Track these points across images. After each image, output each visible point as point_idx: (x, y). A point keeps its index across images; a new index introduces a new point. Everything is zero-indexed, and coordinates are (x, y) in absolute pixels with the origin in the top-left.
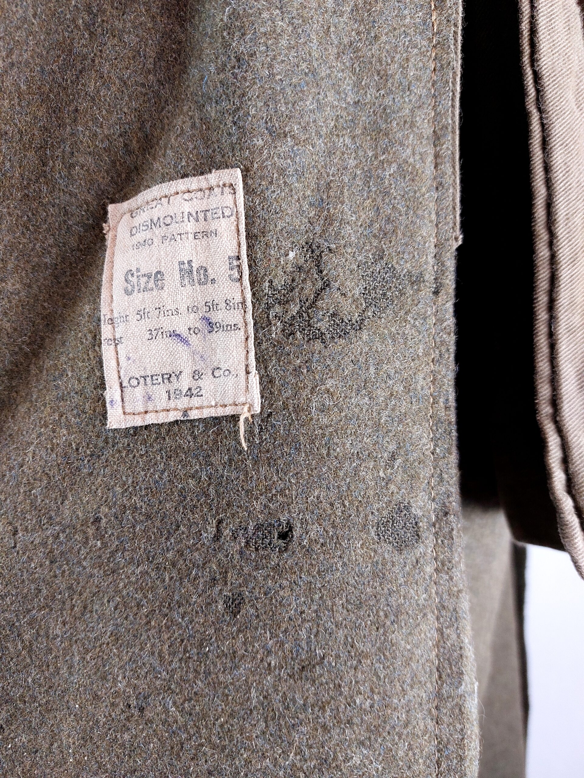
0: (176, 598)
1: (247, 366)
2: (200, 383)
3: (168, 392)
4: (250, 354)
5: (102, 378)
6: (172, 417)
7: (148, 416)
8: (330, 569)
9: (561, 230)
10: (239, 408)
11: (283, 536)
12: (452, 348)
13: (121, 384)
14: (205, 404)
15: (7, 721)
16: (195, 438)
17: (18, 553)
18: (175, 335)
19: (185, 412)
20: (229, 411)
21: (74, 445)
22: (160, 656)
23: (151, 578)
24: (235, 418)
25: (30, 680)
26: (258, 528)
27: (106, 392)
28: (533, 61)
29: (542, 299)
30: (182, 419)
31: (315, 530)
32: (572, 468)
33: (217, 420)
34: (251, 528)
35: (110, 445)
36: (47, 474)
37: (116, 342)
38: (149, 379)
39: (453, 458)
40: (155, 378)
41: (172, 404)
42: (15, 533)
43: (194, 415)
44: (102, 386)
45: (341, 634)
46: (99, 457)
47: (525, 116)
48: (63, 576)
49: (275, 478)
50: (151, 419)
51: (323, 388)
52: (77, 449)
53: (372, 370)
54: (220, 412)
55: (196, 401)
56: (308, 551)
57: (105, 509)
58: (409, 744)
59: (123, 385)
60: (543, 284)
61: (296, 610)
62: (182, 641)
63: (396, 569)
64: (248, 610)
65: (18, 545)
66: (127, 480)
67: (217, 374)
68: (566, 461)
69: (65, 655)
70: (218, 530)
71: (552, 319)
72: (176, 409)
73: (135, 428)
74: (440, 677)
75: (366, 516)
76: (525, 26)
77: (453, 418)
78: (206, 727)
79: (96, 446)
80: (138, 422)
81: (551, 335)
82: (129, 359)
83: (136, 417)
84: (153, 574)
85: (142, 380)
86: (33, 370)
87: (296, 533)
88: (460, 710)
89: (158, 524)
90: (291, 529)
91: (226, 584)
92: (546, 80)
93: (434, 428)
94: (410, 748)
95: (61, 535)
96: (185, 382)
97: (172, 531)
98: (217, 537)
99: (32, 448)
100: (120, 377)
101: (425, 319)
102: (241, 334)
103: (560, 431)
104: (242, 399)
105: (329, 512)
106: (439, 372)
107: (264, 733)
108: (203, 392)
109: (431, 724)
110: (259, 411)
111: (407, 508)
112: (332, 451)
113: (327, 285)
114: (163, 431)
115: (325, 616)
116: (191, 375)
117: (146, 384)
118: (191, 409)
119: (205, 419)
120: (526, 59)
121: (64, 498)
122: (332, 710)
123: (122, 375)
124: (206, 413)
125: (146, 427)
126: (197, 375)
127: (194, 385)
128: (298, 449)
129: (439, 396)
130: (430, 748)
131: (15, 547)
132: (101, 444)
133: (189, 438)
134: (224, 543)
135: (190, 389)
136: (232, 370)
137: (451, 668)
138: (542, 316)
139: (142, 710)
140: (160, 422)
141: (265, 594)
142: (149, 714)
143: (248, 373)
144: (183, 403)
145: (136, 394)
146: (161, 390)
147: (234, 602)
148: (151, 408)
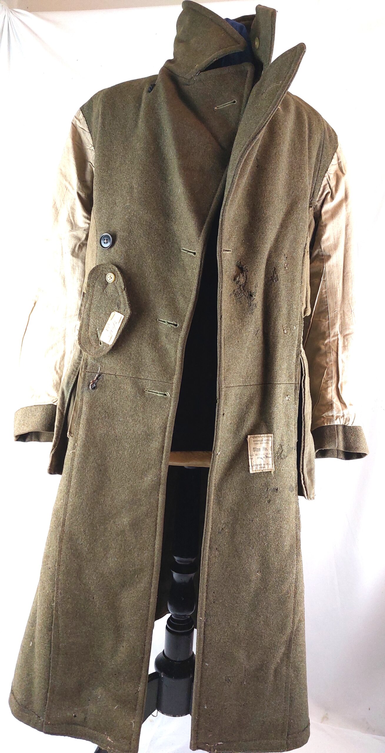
4: (273, 462)
5: (249, 465)
7: (257, 471)
8: (283, 495)
9: (306, 441)
14: (266, 469)
18: (261, 458)
20: (270, 470)
22: (256, 511)
24: (271, 472)
26: (273, 489)
27: (250, 467)
28: (304, 413)
29: (302, 452)
30: (262, 472)
31: (281, 489)
32: (305, 480)
37: (251, 459)
40: (258, 465)
45: (284, 505)
47: (302, 422)
49: (276, 481)
51: (283, 466)
54: (269, 471)
56: (280, 492)
60: (302, 449)
61: (278, 502)
62: (260, 508)
64: (271, 502)
67: (268, 464)
68: (304, 479)
70: (267, 489)
71: (303, 455)
72: (261, 470)
75: (287, 487)
76: (303, 407)
78: (263, 522)
80: (255, 472)
81: (303, 458)
82: (253, 462)
85: (256, 465)
87: (279, 489)
90: (278, 489)
91: (268, 498)
92: (305, 417)
96: (262, 466)
99: (234, 476)
100: (252, 465)
102: (271, 458)
103: (303, 474)
104: (272, 469)
105: (283, 486)
108: (265, 467)
110: (274, 470)
111: (292, 486)
112: (283, 477)
113: (283, 451)
114: (259, 474)
115: (282, 502)
118: (264, 470)
120: (302, 412)
122: (282, 518)
124: (266, 471)
126: (264, 465)
128: (280, 476)
132: (249, 476)
133: (263, 475)
134: (268, 492)
136: (270, 464)
138: (302, 454)
139: (252, 521)
140: (259, 472)
141: (274, 499)
143: (272, 464)
145: (254, 468)
146: (259, 467)
147: (269, 502)
148: (257, 470)
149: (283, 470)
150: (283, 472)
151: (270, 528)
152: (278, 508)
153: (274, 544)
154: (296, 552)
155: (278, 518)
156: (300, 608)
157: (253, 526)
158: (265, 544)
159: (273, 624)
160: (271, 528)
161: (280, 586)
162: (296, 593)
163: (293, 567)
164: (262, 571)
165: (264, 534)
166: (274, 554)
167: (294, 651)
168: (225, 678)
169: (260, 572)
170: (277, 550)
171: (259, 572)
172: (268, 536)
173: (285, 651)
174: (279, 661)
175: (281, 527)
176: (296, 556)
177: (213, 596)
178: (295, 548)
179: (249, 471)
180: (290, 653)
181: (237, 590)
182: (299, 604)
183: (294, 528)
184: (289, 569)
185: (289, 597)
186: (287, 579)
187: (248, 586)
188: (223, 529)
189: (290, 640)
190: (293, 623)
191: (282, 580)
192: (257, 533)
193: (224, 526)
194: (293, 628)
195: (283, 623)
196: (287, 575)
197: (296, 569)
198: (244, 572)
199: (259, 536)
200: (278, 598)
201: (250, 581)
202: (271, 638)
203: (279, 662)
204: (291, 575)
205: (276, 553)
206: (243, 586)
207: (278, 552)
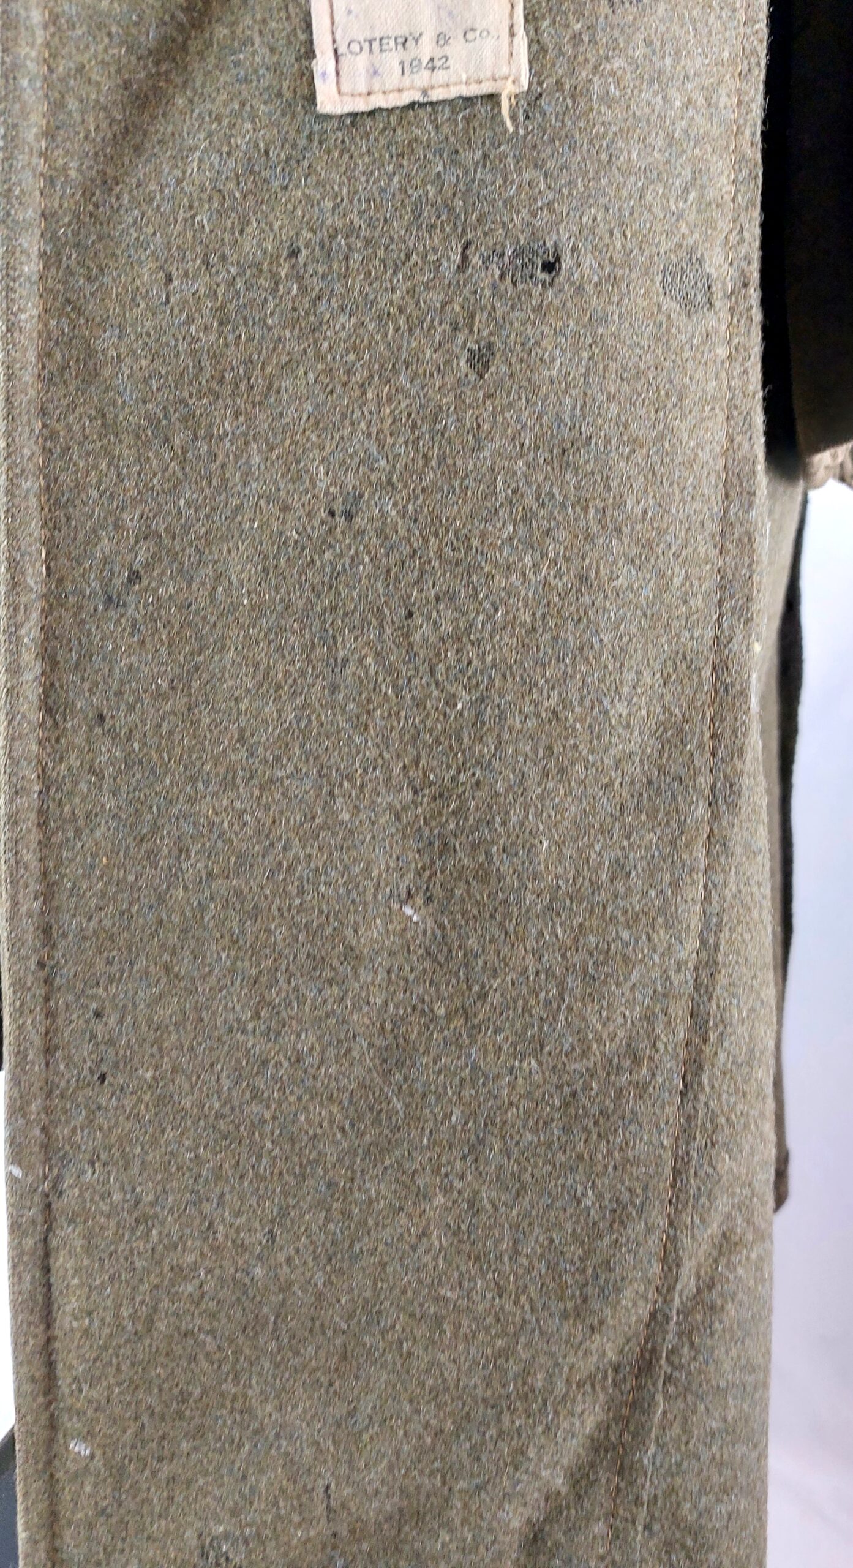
0: (405, 355)
1: (512, 27)
2: (448, 51)
3: (402, 63)
4: (516, 8)
5: (310, 42)
6: (405, 99)
7: (372, 97)
8: (604, 319)
10: (499, 83)
11: (549, 267)
12: (763, 63)
13: (336, 51)
14: (453, 79)
15: (147, 564)
16: (437, 127)
17: (172, 311)
19: (425, 92)
20: (486, 88)
21: (262, 145)
22: (378, 439)
23: (368, 331)
24: (492, 98)
25: (182, 502)
26: (516, 255)
27: (314, 62)
30: (421, 100)
33: (469, 101)
34: (509, 251)
35: (316, 143)
36: (220, 191)
38: (376, 45)
39: (756, 214)
40: (385, 41)
41: (407, 81)
42: (169, 279)
43: (436, 95)
44: (310, 54)
45: (614, 409)
46: (298, 162)
48: (237, 345)
49: (542, 186)
50: (379, 101)
51: (608, 67)
52: (267, 153)
53: (668, 61)
55: (440, 76)
56: (579, 293)
57: (306, 234)
58: (687, 572)
59: (340, 52)
61: (560, 371)
62: (409, 415)
63: (682, 338)
64: (497, 368)
65: (172, 300)
66: (341, 190)
67: (470, 36)
69: (237, 458)
70: (464, 258)
72: (412, 87)
73: (354, 115)
74: (727, 496)
75: (651, 257)
77: (759, 157)
78: (436, 534)
79: (294, 146)
80: (362, 106)
82: (350, 12)
83: (358, 99)
84: (371, 327)
85: (366, 46)
86: (194, 46)
87: (566, 262)
88: (749, 539)
89: (381, 253)
90: (558, 259)
91: (471, 331)
93: (737, 167)
94: (687, 577)
95: (238, 280)
96: (426, 49)
97: (399, 263)
98: (463, 266)
99: (198, 154)
100: (334, 42)
101: (734, 11)
104: (505, 70)
105: (607, 240)
106: (746, 93)
107: (511, 539)
108: (450, 62)
109: (713, 553)
110: (526, 88)
111: (700, 261)
112: (614, 159)
114: (393, 119)
116: (435, 40)
117: (371, 50)
118: (433, 88)
119: (453, 100)
121: (245, 223)
122: (597, 511)
123: (338, 37)
124: (452, 93)
125: (371, 113)
126: (442, 39)
127: (438, 53)
128: (573, 149)
129: (745, 124)
130: (710, 583)
131: (168, 301)
132: (302, 143)
133: (429, 127)
134: (471, 275)
135: (432, 60)
136: (492, 29)
137: (741, 485)
140: (390, 105)
141: (523, 344)
142: (359, 522)
143: (512, 35)
144: (423, 78)
145: (357, 65)
146: (392, 60)
147: (481, 360)
148: (376, 87)
149: (607, 99)
150: (608, 116)
151: (490, 577)
152: (560, 421)
153: (529, 709)
154: (704, 780)
155: (563, 505)
156: (726, 1163)
157: (355, 560)
158: (451, 701)
159: (516, 1253)
160: (499, 580)
161: (570, 1009)
162: (693, 1067)
163: (675, 885)
164: (438, 892)
165: (447, 627)
166: (533, 778)
167: (676, 1430)
168: (194, 1542)
169: (429, 900)
170: (549, 749)
171: (419, 900)
172: (477, 644)
173: (603, 1427)
174: (559, 1482)
175: (583, 579)
176: (701, 809)
177: (93, 1036)
178: (701, 745)
179: (311, 98)
180: (640, 1435)
181: (257, 1015)
182: (720, 1138)
183: (697, 602)
184: (645, 894)
185: (642, 1089)
186: (625, 958)
187: (336, 990)
188: (135, 577)
189: (646, 1364)
190: (670, 1259)
191: (585, 972)
192: (394, 614)
193: (142, 556)
194: (666, 1290)
195: (589, 1253)
196: (625, 935)
197: (707, 899)
198: (301, 892)
199: (407, 635)
200: (559, 1087)
201: (351, 955)
202: (499, 1343)
203: (564, 1490)
204: (661, 936)
205: (545, 774)
206: (296, 989)
207: (562, 770)
